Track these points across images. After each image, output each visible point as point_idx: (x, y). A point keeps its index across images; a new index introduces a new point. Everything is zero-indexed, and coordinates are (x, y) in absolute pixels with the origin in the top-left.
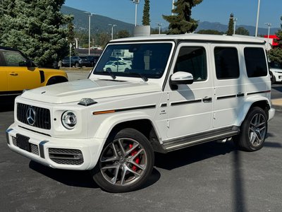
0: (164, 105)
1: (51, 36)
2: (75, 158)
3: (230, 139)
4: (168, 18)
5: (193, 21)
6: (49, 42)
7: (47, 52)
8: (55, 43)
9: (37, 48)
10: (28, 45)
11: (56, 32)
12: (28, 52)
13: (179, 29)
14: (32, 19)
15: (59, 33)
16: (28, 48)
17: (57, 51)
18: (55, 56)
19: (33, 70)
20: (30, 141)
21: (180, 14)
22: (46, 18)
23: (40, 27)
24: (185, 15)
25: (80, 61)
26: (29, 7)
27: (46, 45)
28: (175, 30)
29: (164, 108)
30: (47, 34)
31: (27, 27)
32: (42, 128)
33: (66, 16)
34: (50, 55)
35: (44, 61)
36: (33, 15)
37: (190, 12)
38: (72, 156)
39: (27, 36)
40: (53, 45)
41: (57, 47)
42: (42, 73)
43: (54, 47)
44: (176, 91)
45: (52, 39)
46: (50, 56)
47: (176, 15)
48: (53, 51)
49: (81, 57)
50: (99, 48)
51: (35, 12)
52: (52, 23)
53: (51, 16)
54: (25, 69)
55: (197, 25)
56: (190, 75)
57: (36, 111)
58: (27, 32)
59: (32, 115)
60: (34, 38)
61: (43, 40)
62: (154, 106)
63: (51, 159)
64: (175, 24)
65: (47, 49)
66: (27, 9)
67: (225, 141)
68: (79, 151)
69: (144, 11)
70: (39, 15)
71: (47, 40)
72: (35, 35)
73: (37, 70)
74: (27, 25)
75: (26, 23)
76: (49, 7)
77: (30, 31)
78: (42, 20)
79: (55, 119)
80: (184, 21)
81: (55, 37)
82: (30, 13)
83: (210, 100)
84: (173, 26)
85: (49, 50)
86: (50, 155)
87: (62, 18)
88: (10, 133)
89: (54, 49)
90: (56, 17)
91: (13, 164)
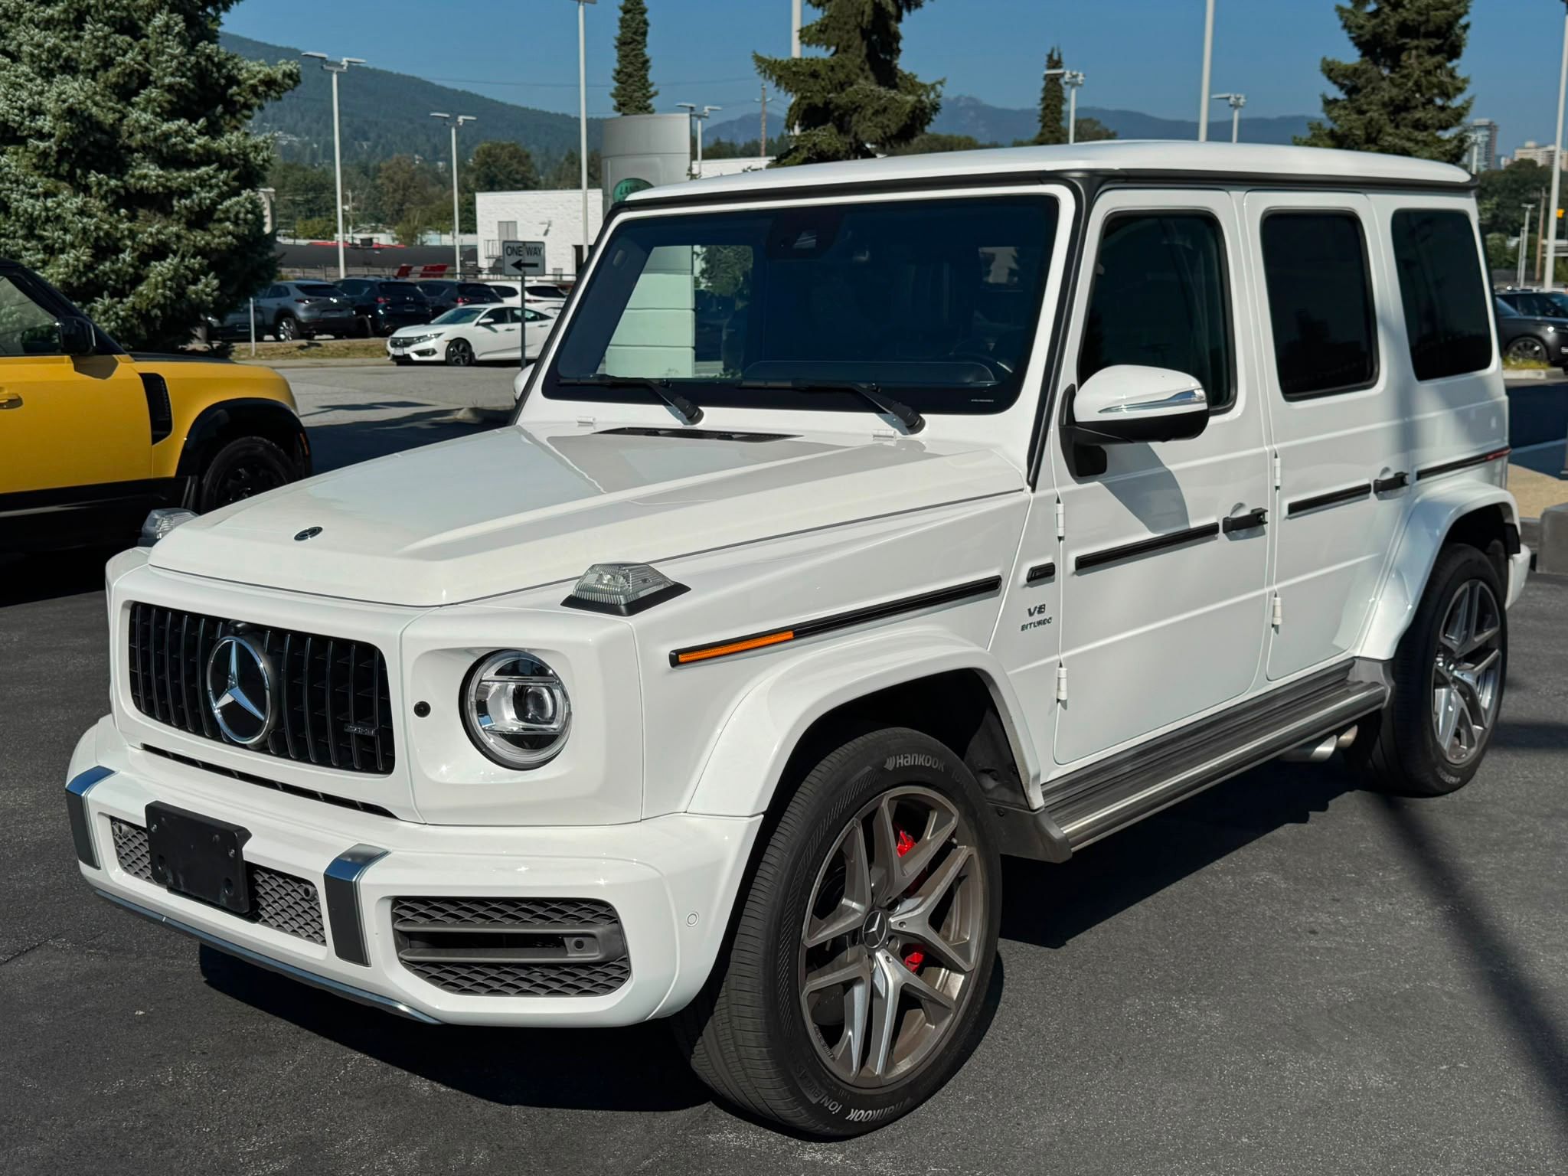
0: (1042, 574)
1: (180, 177)
2: (574, 957)
3: (1349, 737)
4: (785, 74)
5: (911, 84)
6: (167, 211)
7: (161, 269)
8: (201, 219)
9: (105, 248)
10: (51, 233)
11: (207, 157)
12: (54, 274)
13: (842, 129)
14: (73, 89)
15: (224, 162)
16: (51, 251)
17: (216, 261)
18: (207, 286)
19: (105, 372)
20: (252, 851)
21: (842, 49)
22: (145, 81)
23: (114, 131)
24: (872, 57)
25: (302, 311)
26: (48, 24)
27: (152, 229)
28: (825, 135)
29: (1042, 592)
30: (153, 171)
31: (41, 135)
32: (323, 761)
33: (253, 69)
34: (181, 282)
35: (144, 317)
36: (70, 68)
37: (896, 37)
38: (555, 942)
39: (42, 184)
40: (191, 225)
41: (219, 236)
42: (154, 385)
43: (200, 238)
44: (1095, 485)
45: (187, 193)
46: (181, 293)
47: (822, 53)
48: (196, 262)
49: (309, 290)
50: (384, 239)
51: (84, 48)
52: (182, 106)
53: (180, 70)
54: (59, 369)
55: (935, 108)
56: (1190, 383)
57: (273, 655)
58: (42, 160)
59: (250, 679)
60: (86, 189)
61: (134, 201)
62: (991, 586)
63: (410, 965)
64: (818, 100)
65: (160, 251)
66: (38, 35)
67: (1326, 749)
68: (600, 910)
69: (622, 43)
70: (107, 63)
71: (159, 202)
72: (93, 177)
73: (129, 369)
74: (45, 123)
75: (36, 112)
76: (159, 20)
77: (63, 154)
78: (126, 91)
79: (422, 709)
80: (866, 85)
81: (202, 182)
82: (54, 53)
83: (1254, 522)
84: (810, 115)
85: (171, 261)
86: (405, 940)
87: (232, 80)
88: (96, 797)
89: (199, 252)
90: (201, 75)
91: (96, 962)
